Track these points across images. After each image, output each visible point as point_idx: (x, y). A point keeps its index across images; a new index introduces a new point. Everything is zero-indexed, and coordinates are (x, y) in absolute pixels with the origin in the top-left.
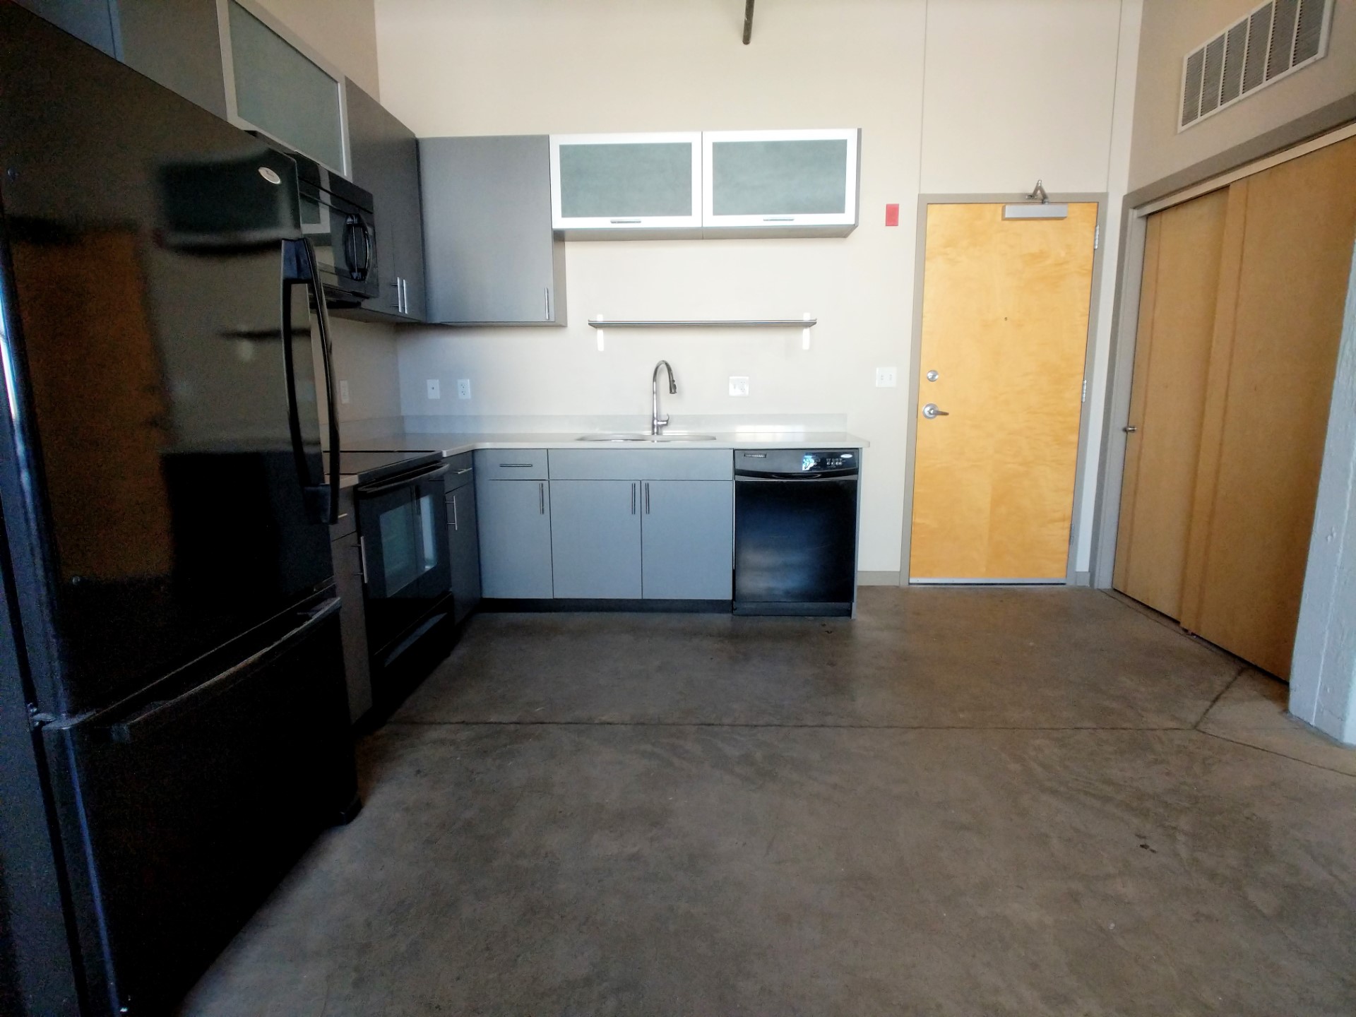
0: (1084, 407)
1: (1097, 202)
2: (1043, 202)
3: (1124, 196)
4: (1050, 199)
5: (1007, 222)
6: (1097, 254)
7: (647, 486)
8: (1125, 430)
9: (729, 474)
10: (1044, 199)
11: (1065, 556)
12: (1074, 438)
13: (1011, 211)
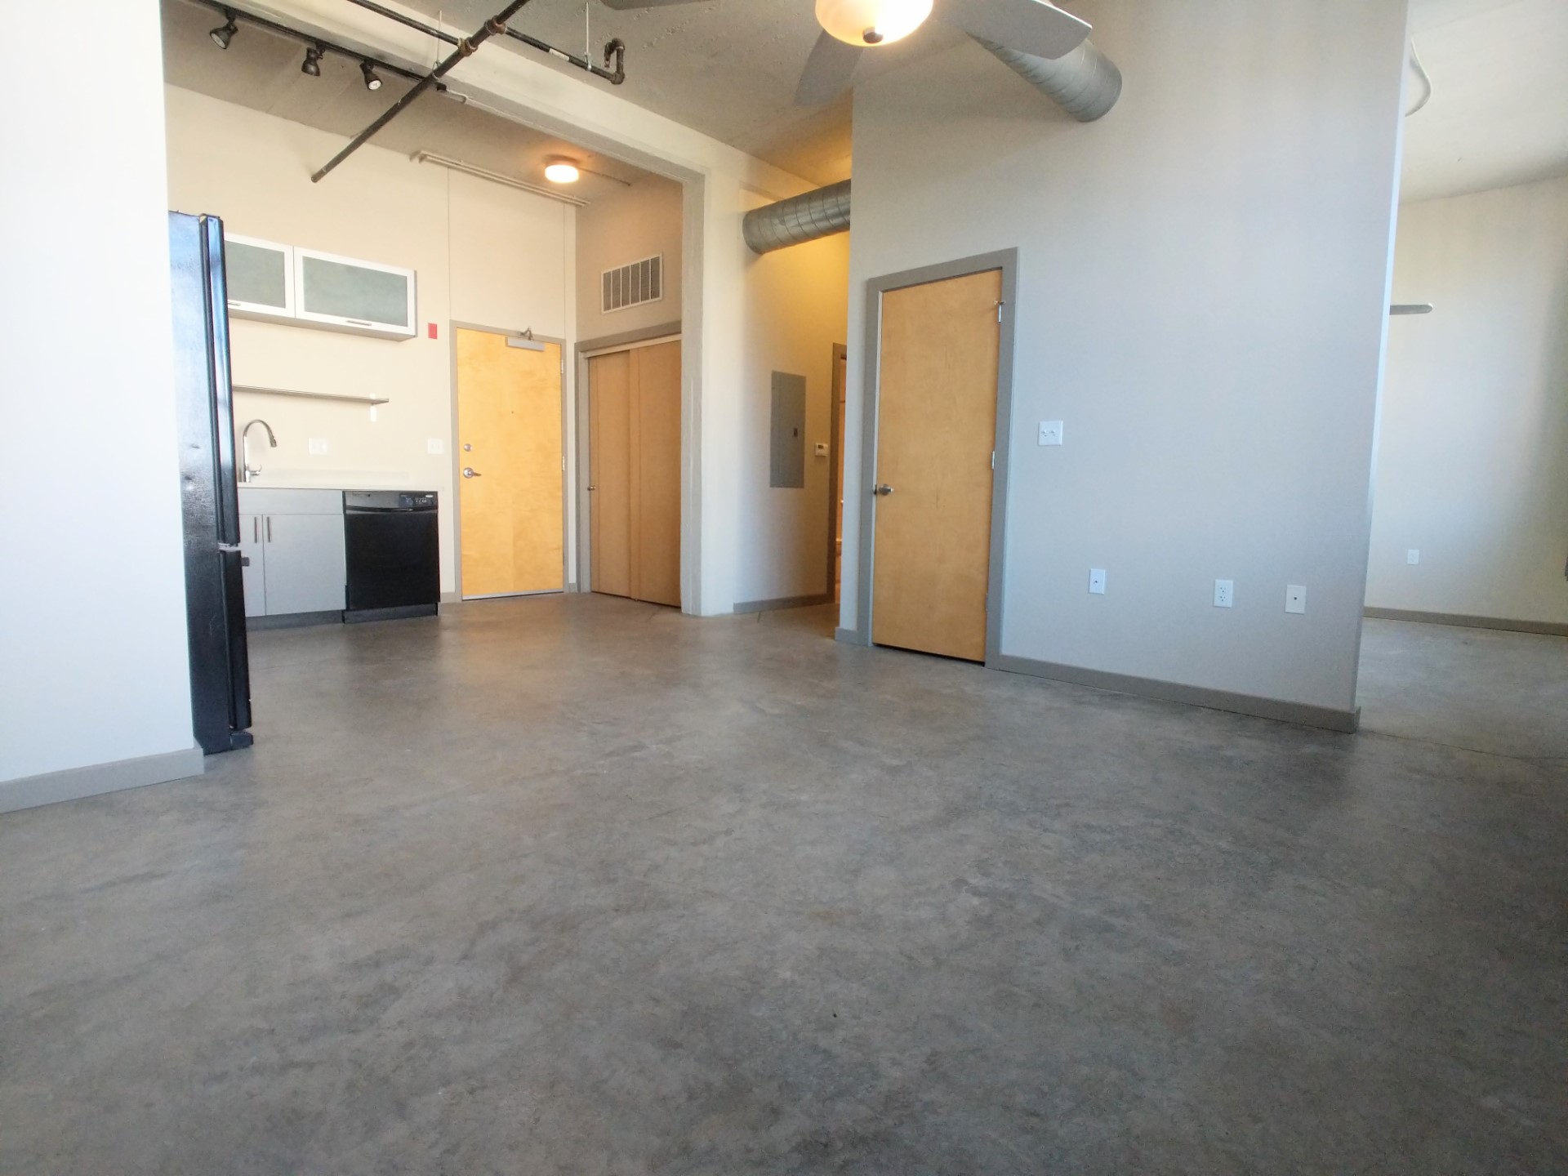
0: (564, 474)
1: (561, 344)
2: (530, 339)
3: (575, 344)
4: (534, 338)
5: (509, 349)
6: (563, 376)
7: (268, 519)
8: (589, 489)
9: (340, 509)
10: (530, 338)
11: (562, 574)
12: (560, 494)
13: (511, 342)
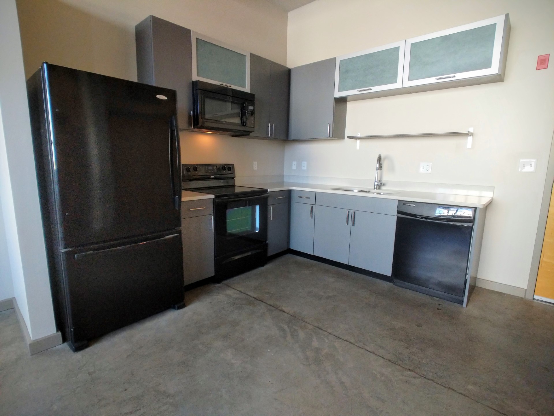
7: (355, 212)
9: (395, 213)
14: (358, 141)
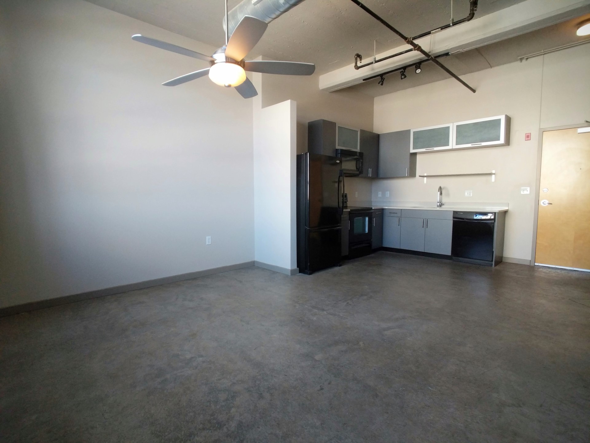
7: (427, 220)
9: (452, 218)
13: (581, 130)
14: (425, 178)
